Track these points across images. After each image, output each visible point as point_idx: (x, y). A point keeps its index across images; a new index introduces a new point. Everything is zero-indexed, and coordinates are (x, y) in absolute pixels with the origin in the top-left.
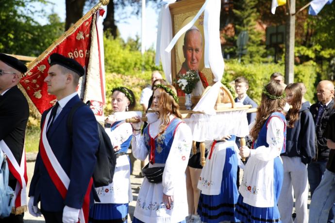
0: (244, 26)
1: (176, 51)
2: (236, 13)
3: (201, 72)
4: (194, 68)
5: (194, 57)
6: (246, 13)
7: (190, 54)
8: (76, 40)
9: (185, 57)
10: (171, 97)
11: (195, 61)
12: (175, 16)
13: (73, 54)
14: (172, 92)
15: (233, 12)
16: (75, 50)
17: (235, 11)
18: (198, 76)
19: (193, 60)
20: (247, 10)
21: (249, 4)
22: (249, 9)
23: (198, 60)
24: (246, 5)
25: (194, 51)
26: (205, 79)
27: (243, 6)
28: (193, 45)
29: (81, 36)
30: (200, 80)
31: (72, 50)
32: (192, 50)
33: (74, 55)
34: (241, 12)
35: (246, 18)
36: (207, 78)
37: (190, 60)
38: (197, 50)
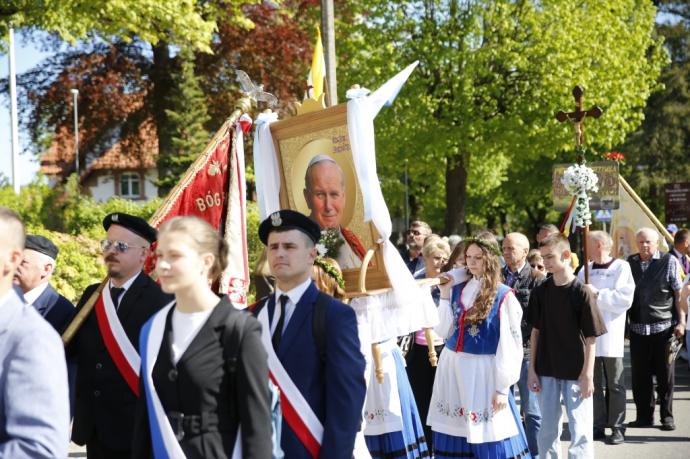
0: (186, 139)
1: (290, 199)
2: (171, 117)
3: (347, 229)
4: (331, 224)
5: (329, 206)
6: (189, 117)
7: (319, 201)
8: (207, 175)
9: (309, 207)
10: (333, 280)
11: (333, 212)
12: (282, 142)
13: (204, 199)
14: (334, 271)
15: (165, 114)
16: (207, 194)
17: (169, 112)
18: (341, 236)
19: (327, 210)
20: (189, 111)
21: (193, 101)
22: (193, 109)
23: (337, 210)
24: (187, 102)
25: (329, 197)
26: (356, 239)
27: (183, 104)
28: (325, 187)
29: (215, 169)
30: (346, 243)
31: (203, 195)
32: (325, 194)
33: (205, 203)
34: (180, 114)
35: (189, 125)
36: (360, 237)
37: (322, 211)
38: (334, 194)
